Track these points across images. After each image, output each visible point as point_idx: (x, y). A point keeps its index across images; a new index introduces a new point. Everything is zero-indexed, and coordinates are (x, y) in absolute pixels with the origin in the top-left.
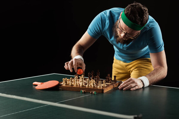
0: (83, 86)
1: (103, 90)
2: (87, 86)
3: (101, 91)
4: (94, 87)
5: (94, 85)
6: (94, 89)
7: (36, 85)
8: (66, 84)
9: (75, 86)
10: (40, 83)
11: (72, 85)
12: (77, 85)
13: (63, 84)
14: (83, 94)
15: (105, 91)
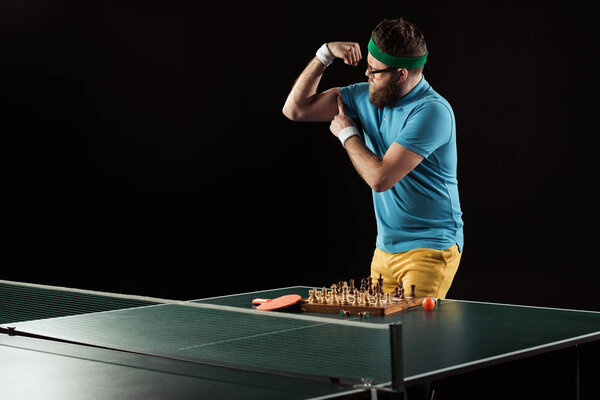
0: (346, 303)
1: (383, 310)
2: (354, 303)
3: (379, 312)
4: (367, 304)
5: (367, 300)
6: (368, 308)
7: (259, 304)
8: (316, 301)
9: (332, 303)
10: (265, 300)
11: (325, 302)
12: (335, 302)
13: (310, 301)
15: (387, 313)
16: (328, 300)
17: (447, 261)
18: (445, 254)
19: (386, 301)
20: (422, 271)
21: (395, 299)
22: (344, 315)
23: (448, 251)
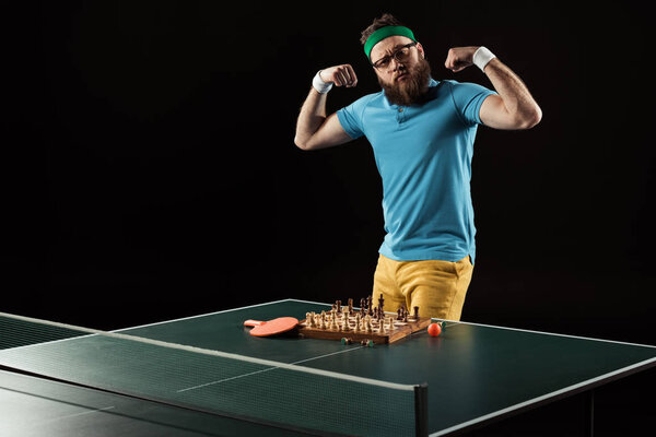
0: (347, 329)
1: (387, 338)
2: (355, 328)
3: (383, 340)
4: (370, 331)
5: (369, 326)
6: (370, 335)
7: (252, 327)
8: (314, 325)
9: (331, 328)
10: (258, 323)
11: (324, 328)
12: (335, 327)
13: (307, 324)
14: (347, 346)
15: (391, 340)
16: (327, 324)
17: (460, 274)
18: (457, 266)
19: (390, 326)
20: (433, 287)
21: (398, 323)
22: (345, 344)
23: (460, 262)
